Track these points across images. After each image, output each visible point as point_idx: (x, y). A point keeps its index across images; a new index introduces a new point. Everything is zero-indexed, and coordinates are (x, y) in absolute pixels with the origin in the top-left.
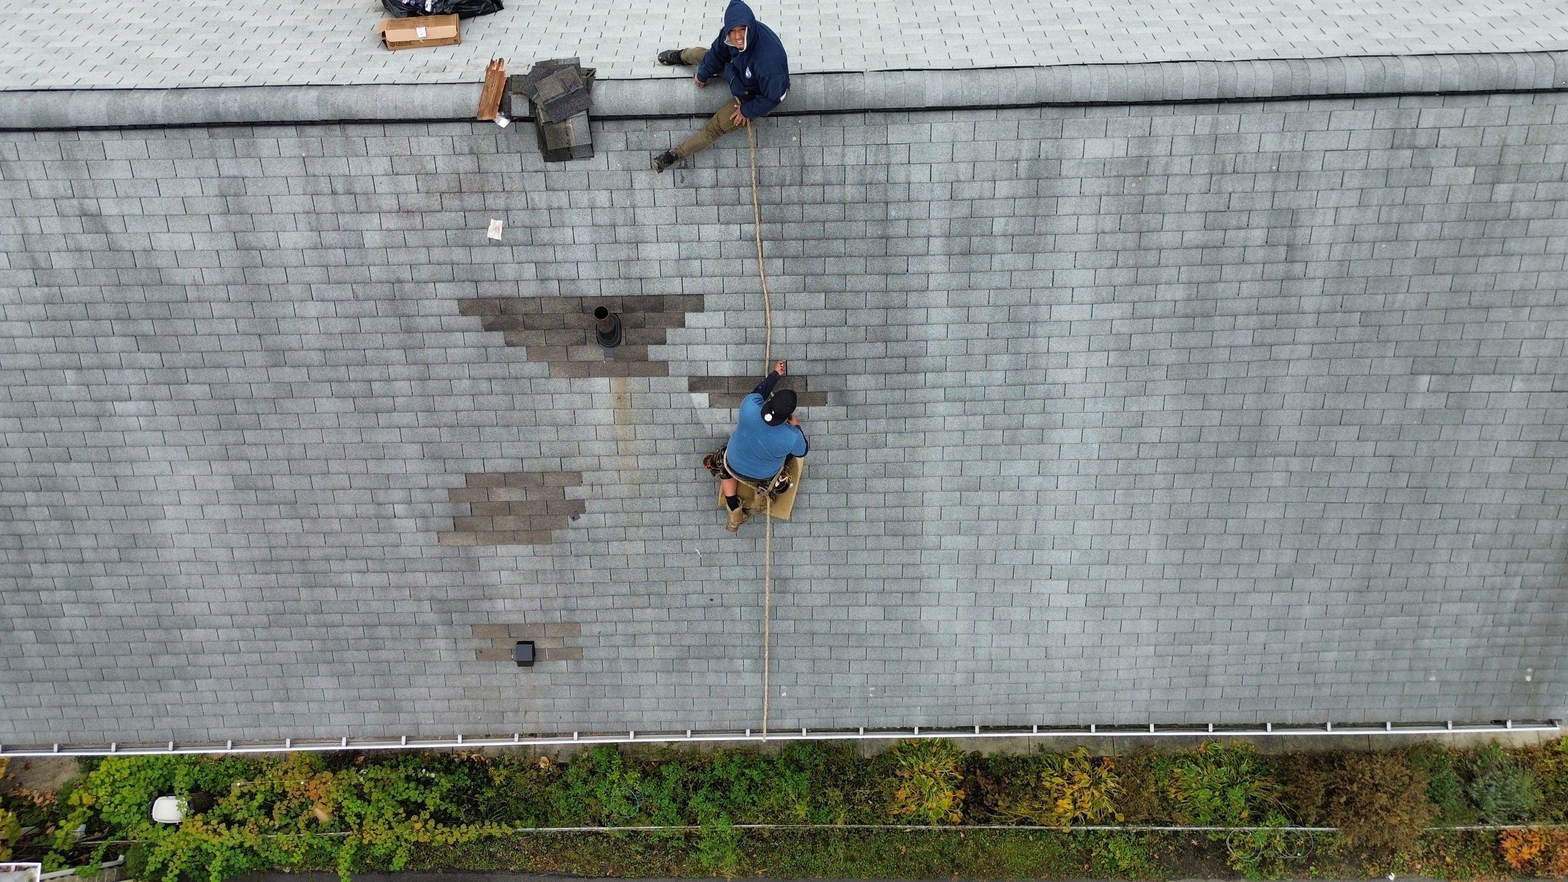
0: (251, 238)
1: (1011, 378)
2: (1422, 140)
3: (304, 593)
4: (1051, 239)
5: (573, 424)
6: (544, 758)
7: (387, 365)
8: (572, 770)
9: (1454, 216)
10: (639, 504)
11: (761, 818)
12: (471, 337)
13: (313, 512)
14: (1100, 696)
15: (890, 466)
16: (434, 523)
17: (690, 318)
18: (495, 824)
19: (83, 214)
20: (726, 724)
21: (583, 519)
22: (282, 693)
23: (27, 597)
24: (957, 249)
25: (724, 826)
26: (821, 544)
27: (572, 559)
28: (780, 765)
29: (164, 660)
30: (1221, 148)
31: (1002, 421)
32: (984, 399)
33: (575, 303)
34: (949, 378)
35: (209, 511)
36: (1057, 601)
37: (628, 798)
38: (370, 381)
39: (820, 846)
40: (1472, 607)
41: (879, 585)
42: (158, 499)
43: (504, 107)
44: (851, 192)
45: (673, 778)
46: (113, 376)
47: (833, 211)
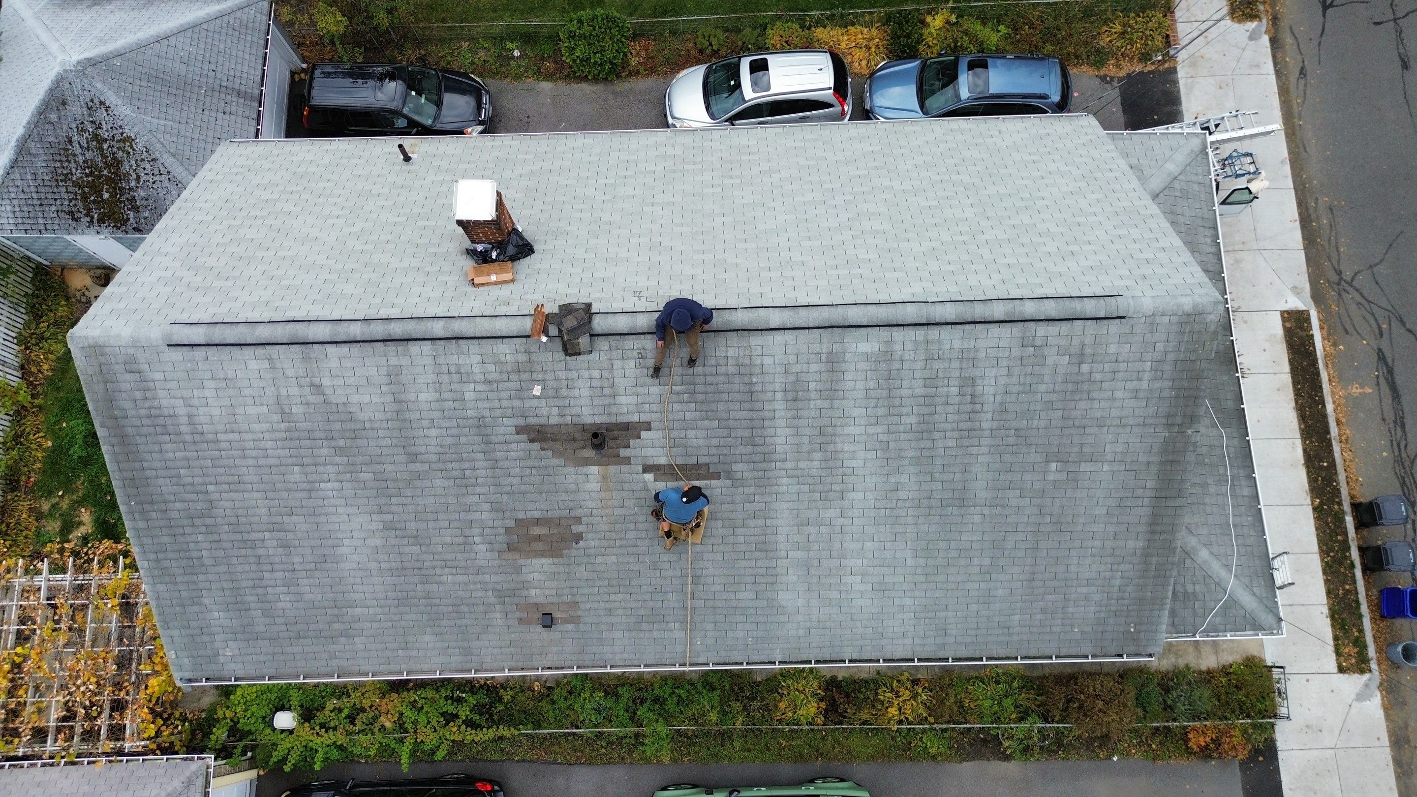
0: (403, 397)
1: (823, 465)
2: (1038, 342)
3: (420, 587)
4: (841, 393)
5: (577, 491)
6: (537, 683)
7: (474, 461)
8: (557, 691)
9: (1060, 380)
10: (614, 535)
11: (687, 723)
12: (521, 446)
13: (427, 541)
14: (884, 642)
15: (757, 513)
16: (496, 546)
17: (644, 434)
18: (506, 728)
19: (312, 385)
20: (664, 661)
21: (582, 543)
22: (403, 645)
23: (260, 591)
24: (790, 398)
25: (662, 728)
26: (719, 556)
27: (574, 566)
28: (699, 686)
29: (337, 626)
30: (930, 347)
31: (819, 487)
32: (809, 476)
33: (580, 427)
34: (789, 465)
35: (368, 542)
36: (856, 587)
37: (596, 710)
38: (464, 470)
39: (727, 742)
40: (1094, 589)
41: (753, 579)
42: (340, 535)
43: (545, 332)
44: (731, 369)
45: (626, 696)
46: (321, 469)
47: (721, 379)
